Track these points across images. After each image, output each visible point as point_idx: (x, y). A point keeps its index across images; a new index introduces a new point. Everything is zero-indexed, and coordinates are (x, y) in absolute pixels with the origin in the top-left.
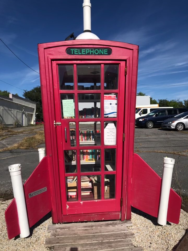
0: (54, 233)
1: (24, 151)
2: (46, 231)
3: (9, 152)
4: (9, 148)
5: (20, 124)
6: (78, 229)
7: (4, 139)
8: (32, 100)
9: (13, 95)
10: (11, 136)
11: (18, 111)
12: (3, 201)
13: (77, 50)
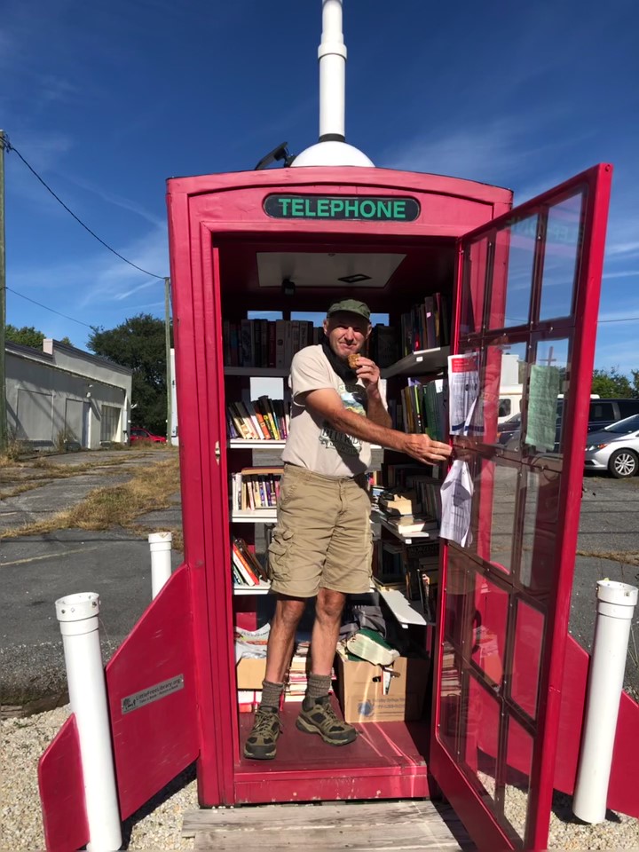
0: (207, 843)
1: (93, 537)
2: (175, 831)
3: (40, 538)
4: (38, 524)
5: (76, 443)
6: (290, 828)
7: (22, 491)
8: (117, 362)
9: (56, 344)
10: (46, 483)
11: (72, 397)
12: (23, 717)
13: (302, 201)
